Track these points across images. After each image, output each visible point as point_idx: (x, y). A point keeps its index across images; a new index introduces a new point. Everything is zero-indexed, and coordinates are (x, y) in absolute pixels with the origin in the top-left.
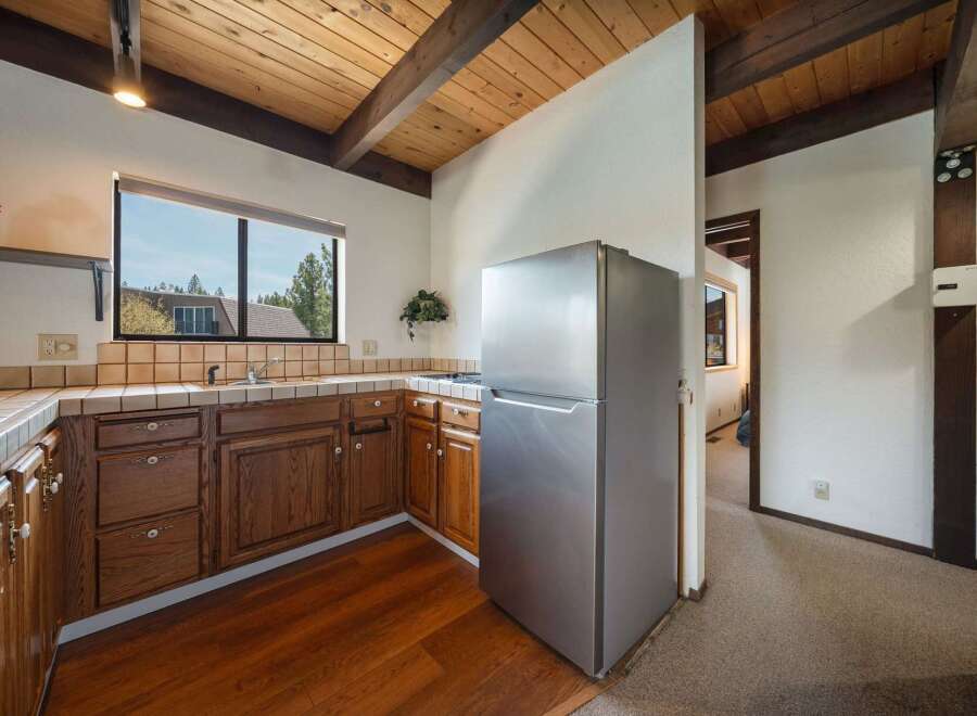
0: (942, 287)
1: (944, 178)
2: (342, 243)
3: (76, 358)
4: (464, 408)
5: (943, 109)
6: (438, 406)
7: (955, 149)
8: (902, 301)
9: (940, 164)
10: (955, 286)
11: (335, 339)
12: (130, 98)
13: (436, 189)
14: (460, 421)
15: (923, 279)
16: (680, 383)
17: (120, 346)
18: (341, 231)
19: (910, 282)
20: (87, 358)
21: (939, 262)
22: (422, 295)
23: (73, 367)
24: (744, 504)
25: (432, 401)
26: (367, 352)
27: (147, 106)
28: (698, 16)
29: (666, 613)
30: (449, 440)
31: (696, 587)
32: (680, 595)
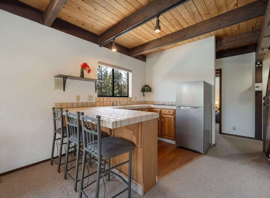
0: (257, 87)
1: (257, 66)
2: (130, 74)
3: (92, 100)
4: (169, 111)
5: (257, 52)
6: (161, 111)
7: (259, 61)
8: (250, 89)
9: (256, 63)
10: (259, 87)
11: (128, 96)
12: (114, 50)
13: (147, 60)
14: (169, 113)
15: (253, 85)
16: (212, 105)
17: (98, 98)
18: (131, 71)
19: (251, 86)
20: (94, 101)
21: (256, 82)
22: (146, 86)
23: (93, 102)
24: (218, 133)
25: (160, 110)
26: (135, 99)
27: (116, 51)
28: (215, 36)
29: (210, 147)
30: (164, 117)
31: (214, 144)
32: (211, 145)
